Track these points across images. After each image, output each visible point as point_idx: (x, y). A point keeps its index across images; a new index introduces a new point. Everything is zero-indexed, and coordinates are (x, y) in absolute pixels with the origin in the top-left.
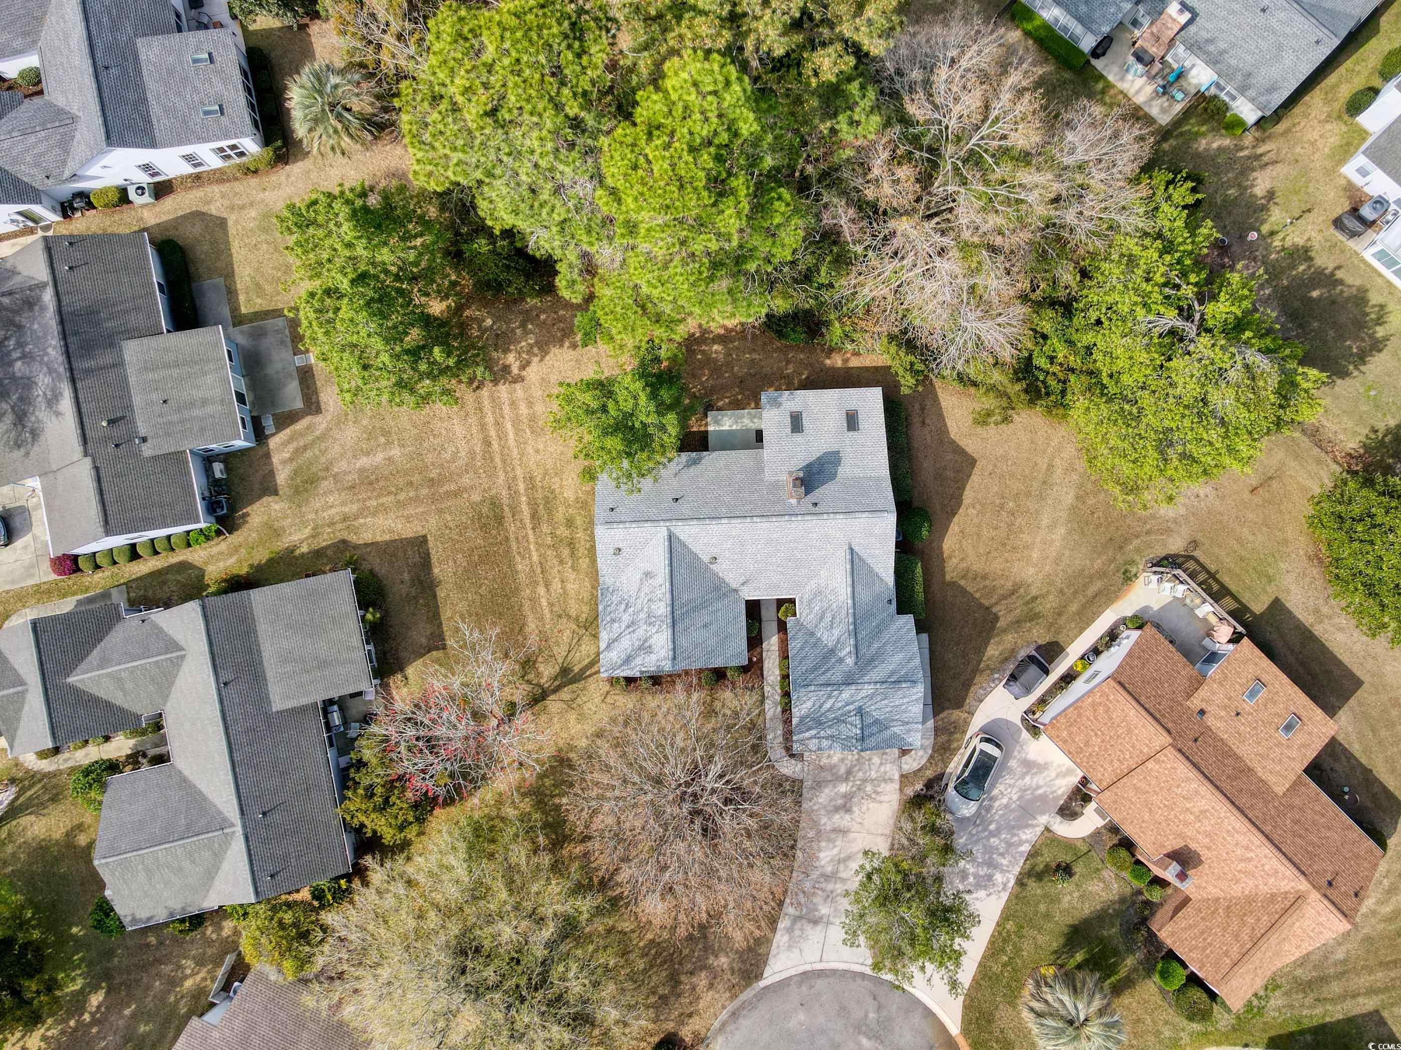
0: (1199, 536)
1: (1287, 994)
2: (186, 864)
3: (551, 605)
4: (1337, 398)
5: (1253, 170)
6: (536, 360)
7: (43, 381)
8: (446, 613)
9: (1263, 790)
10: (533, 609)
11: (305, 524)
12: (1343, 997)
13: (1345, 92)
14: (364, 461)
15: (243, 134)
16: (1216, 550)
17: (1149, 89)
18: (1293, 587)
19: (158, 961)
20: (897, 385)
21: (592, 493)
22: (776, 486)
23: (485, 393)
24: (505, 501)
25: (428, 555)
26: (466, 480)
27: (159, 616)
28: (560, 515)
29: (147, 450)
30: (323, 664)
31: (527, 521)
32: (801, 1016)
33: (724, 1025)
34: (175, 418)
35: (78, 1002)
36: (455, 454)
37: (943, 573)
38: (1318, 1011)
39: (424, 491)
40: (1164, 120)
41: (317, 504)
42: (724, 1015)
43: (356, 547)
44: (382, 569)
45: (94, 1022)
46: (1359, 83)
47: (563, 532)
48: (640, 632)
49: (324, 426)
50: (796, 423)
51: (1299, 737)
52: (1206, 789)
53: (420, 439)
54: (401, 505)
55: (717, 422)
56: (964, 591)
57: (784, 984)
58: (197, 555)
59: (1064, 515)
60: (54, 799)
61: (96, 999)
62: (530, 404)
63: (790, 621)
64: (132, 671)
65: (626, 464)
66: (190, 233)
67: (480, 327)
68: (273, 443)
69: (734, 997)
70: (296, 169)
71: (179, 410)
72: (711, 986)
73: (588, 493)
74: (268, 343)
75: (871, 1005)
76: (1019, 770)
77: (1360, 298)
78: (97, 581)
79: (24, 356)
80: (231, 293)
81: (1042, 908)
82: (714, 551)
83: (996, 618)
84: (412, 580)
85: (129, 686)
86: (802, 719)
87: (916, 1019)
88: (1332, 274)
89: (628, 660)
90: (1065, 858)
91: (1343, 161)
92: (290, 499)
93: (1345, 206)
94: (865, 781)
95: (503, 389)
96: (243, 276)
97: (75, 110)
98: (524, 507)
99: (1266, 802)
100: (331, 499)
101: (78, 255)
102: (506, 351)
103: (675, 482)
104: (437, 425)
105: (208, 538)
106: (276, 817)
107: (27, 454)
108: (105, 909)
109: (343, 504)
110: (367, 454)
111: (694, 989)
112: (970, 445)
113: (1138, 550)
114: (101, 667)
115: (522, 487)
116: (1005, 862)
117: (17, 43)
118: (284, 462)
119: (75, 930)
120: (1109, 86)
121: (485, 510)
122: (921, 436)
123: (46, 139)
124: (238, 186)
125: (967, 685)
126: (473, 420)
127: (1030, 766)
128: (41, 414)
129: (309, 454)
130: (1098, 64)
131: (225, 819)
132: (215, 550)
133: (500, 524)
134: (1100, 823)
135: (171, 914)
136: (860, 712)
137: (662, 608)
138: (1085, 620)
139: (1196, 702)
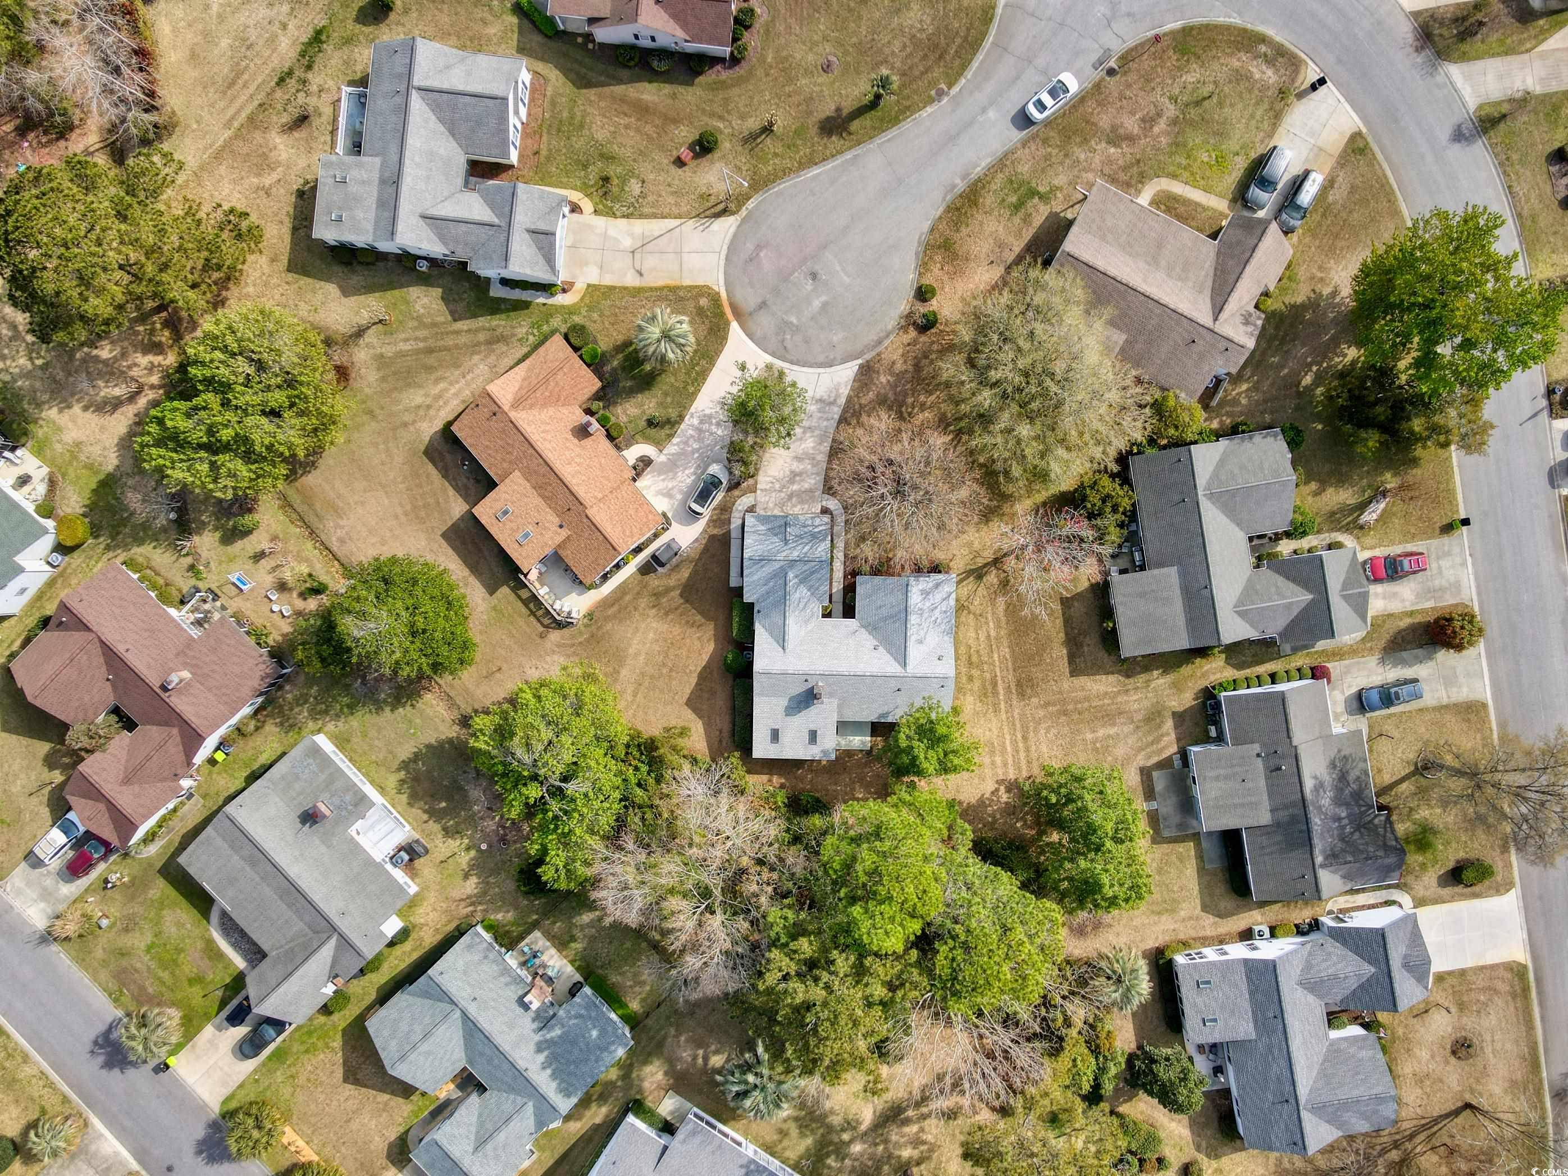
0: (539, 641)
1: (514, 335)
2: (1236, 471)
3: (987, 623)
4: (436, 729)
5: (475, 895)
6: (987, 795)
7: (1326, 801)
8: (1059, 622)
9: (528, 474)
10: (999, 620)
11: (1155, 690)
12: (477, 331)
13: (407, 946)
14: (1112, 731)
15: (1184, 966)
16: (528, 630)
17: (545, 958)
18: (480, 602)
19: (1265, 401)
20: (741, 758)
21: (956, 698)
22: (831, 695)
23: (1025, 774)
24: (1014, 697)
25: (1069, 663)
26: (1041, 713)
27: (1253, 634)
28: (977, 684)
29: (1256, 748)
30: (1142, 595)
31: (1000, 682)
32: (835, 339)
33: (887, 336)
34: (1238, 769)
35: (1319, 379)
36: (1048, 730)
37: (716, 629)
38: (495, 323)
39: (1070, 707)
40: (537, 934)
41: (1146, 703)
42: (886, 343)
43: (1119, 672)
44: (1102, 655)
45: (1310, 365)
46: (398, 950)
47: (975, 673)
48: (928, 604)
49: (1139, 757)
50: (813, 736)
51: (499, 506)
52: (568, 479)
53: (1072, 744)
54: (1087, 699)
55: (863, 743)
56: (702, 613)
57: (844, 361)
58: (1230, 673)
59: (629, 661)
60: (1333, 514)
61: (1308, 380)
62: (993, 763)
63: (826, 603)
64: (1270, 600)
65: (933, 716)
66: (1227, 903)
67: (1025, 821)
68: (1174, 749)
69: (879, 355)
70: (1151, 944)
71: (1234, 775)
72: (893, 363)
73: (957, 699)
74: (1176, 819)
75: (789, 344)
76: (675, 492)
77: (414, 798)
78: (1301, 660)
79: (1339, 819)
80: (1200, 857)
81: (669, 400)
82: (875, 653)
83: (681, 595)
84: (1082, 646)
85: (1273, 590)
86: (824, 540)
87: (759, 334)
88: (430, 818)
89: (937, 586)
90: (652, 432)
91: (416, 895)
92: (1164, 708)
93: (418, 863)
94: (780, 491)
95: (1012, 776)
96: (1191, 870)
97: (1300, 990)
98: (1002, 692)
99: (528, 467)
100: (1136, 706)
101: (1299, 886)
102: (1006, 803)
103: (899, 701)
104: (1060, 754)
105: (1221, 685)
106: (1177, 498)
107: (1339, 751)
108: (1293, 444)
109: (1127, 702)
110: (1109, 736)
111: (905, 362)
112: (689, 715)
113: (581, 633)
114: (1291, 603)
115: (1002, 705)
116: (691, 432)
117: (1344, 1045)
118: (1168, 734)
119: (1320, 427)
120: (572, 962)
121: (1029, 691)
122: (723, 722)
123: (1320, 971)
124: (1193, 934)
125: (706, 550)
126: (1034, 755)
127: (668, 494)
128: (1328, 778)
129: (1150, 739)
130: (578, 977)
131: (1210, 499)
132: (1218, 676)
133: (1019, 681)
134: (625, 453)
135: (1251, 438)
136: (786, 541)
137: (913, 619)
138: (622, 589)
139: (564, 533)
